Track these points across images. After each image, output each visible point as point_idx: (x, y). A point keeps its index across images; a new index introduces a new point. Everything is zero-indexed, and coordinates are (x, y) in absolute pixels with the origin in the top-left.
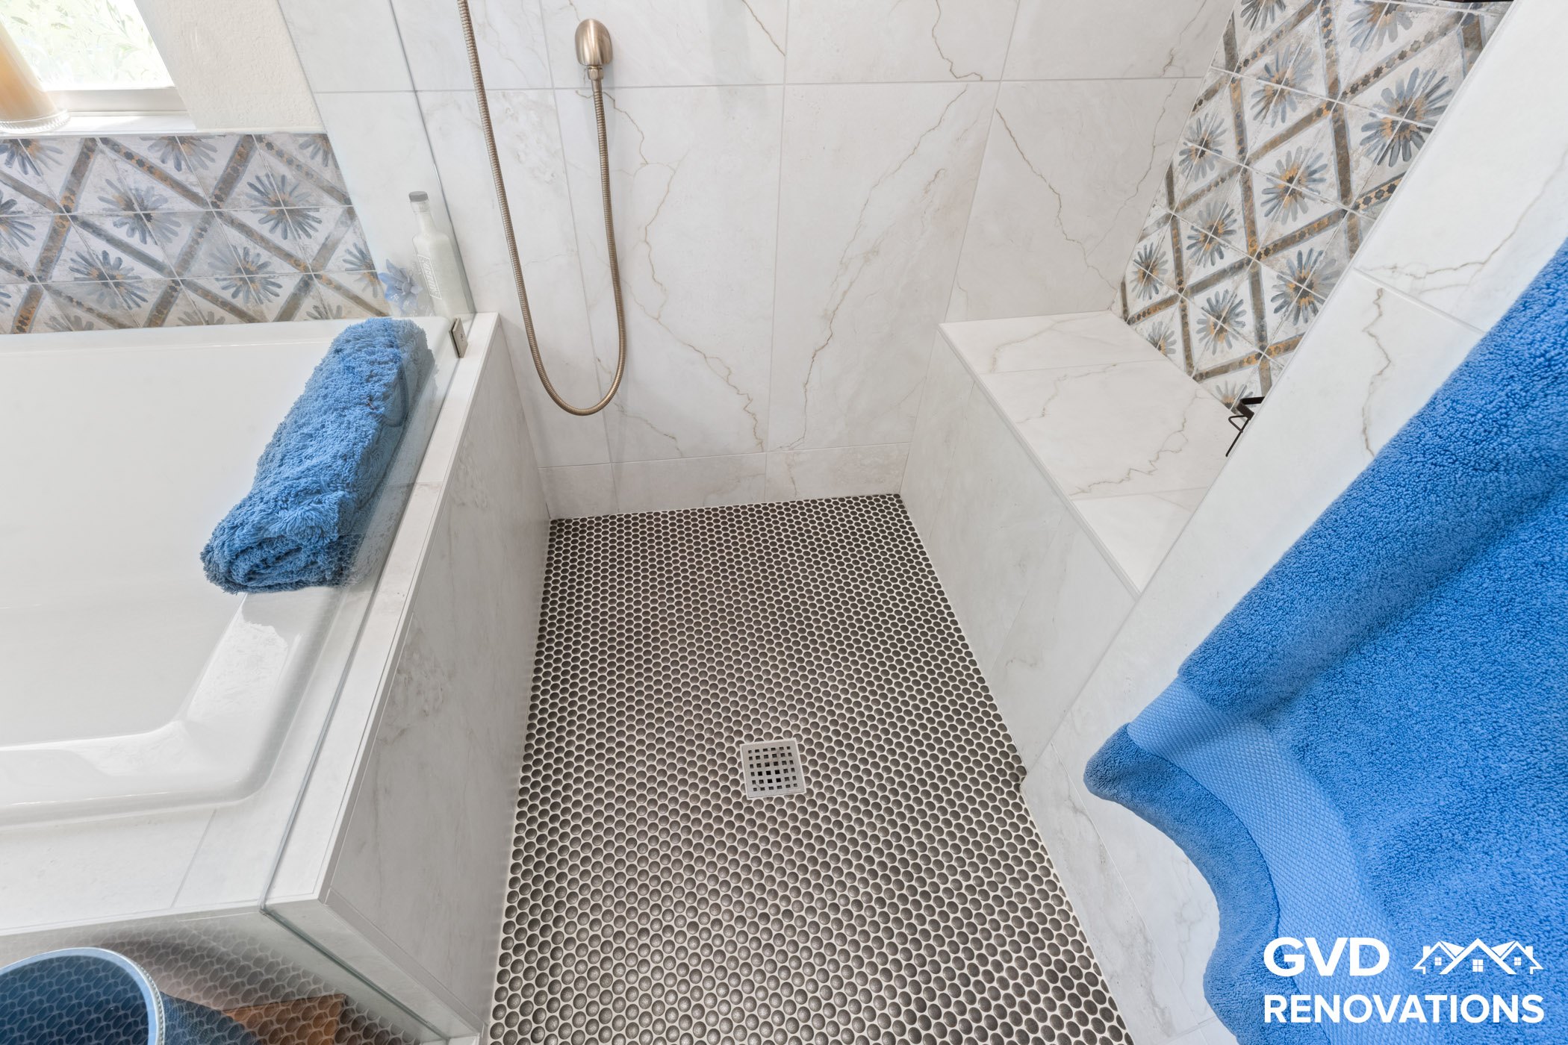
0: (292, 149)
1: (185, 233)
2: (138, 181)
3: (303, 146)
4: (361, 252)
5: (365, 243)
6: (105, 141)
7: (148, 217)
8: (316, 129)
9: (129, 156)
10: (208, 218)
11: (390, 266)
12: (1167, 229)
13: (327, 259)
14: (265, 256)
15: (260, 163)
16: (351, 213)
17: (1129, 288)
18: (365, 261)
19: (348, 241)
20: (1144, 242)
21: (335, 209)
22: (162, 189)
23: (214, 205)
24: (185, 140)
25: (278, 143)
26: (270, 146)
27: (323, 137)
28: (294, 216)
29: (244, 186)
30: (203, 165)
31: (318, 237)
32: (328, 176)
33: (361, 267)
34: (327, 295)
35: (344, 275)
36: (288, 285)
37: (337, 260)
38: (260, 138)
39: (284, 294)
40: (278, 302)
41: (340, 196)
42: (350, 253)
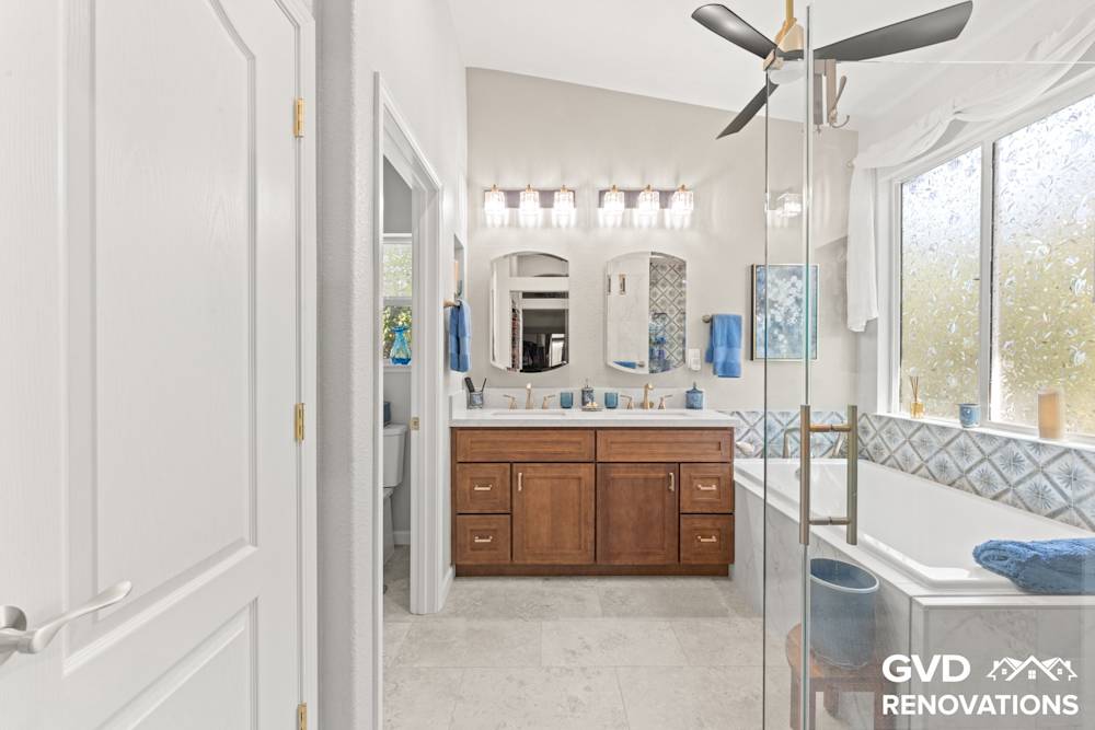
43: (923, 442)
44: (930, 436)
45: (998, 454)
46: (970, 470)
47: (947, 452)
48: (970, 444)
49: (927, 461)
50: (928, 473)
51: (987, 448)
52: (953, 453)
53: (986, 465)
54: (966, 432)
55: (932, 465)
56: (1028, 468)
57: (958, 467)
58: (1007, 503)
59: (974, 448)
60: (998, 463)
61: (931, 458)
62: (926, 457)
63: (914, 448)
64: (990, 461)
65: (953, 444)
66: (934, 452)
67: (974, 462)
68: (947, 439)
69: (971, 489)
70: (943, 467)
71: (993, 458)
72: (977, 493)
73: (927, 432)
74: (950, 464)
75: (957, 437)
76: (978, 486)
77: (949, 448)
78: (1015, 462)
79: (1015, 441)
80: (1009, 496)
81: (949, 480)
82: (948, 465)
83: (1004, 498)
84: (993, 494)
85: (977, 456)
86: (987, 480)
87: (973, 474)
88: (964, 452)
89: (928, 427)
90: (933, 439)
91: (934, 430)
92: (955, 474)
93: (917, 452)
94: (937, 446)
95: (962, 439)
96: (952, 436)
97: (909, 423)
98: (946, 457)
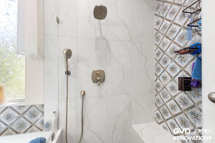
0: (38, 106)
1: (15, 119)
2: (12, 112)
3: (40, 106)
4: (42, 120)
5: (44, 119)
6: (10, 107)
7: (10, 117)
9: (12, 109)
10: (19, 117)
12: (158, 110)
13: (36, 122)
14: (26, 122)
15: (33, 108)
16: (43, 115)
17: (156, 118)
18: (43, 122)
19: (42, 118)
20: (156, 112)
21: (41, 114)
22: (15, 113)
23: (22, 115)
24: (22, 106)
25: (36, 106)
26: (35, 106)
27: (43, 105)
28: (33, 115)
29: (28, 112)
30: (23, 109)
31: (37, 119)
32: (42, 110)
33: (42, 123)
34: (34, 128)
35: (38, 124)
36: (28, 127)
37: (38, 122)
38: (34, 105)
39: (26, 128)
40: (25, 130)
41: (43, 112)
42: (41, 121)
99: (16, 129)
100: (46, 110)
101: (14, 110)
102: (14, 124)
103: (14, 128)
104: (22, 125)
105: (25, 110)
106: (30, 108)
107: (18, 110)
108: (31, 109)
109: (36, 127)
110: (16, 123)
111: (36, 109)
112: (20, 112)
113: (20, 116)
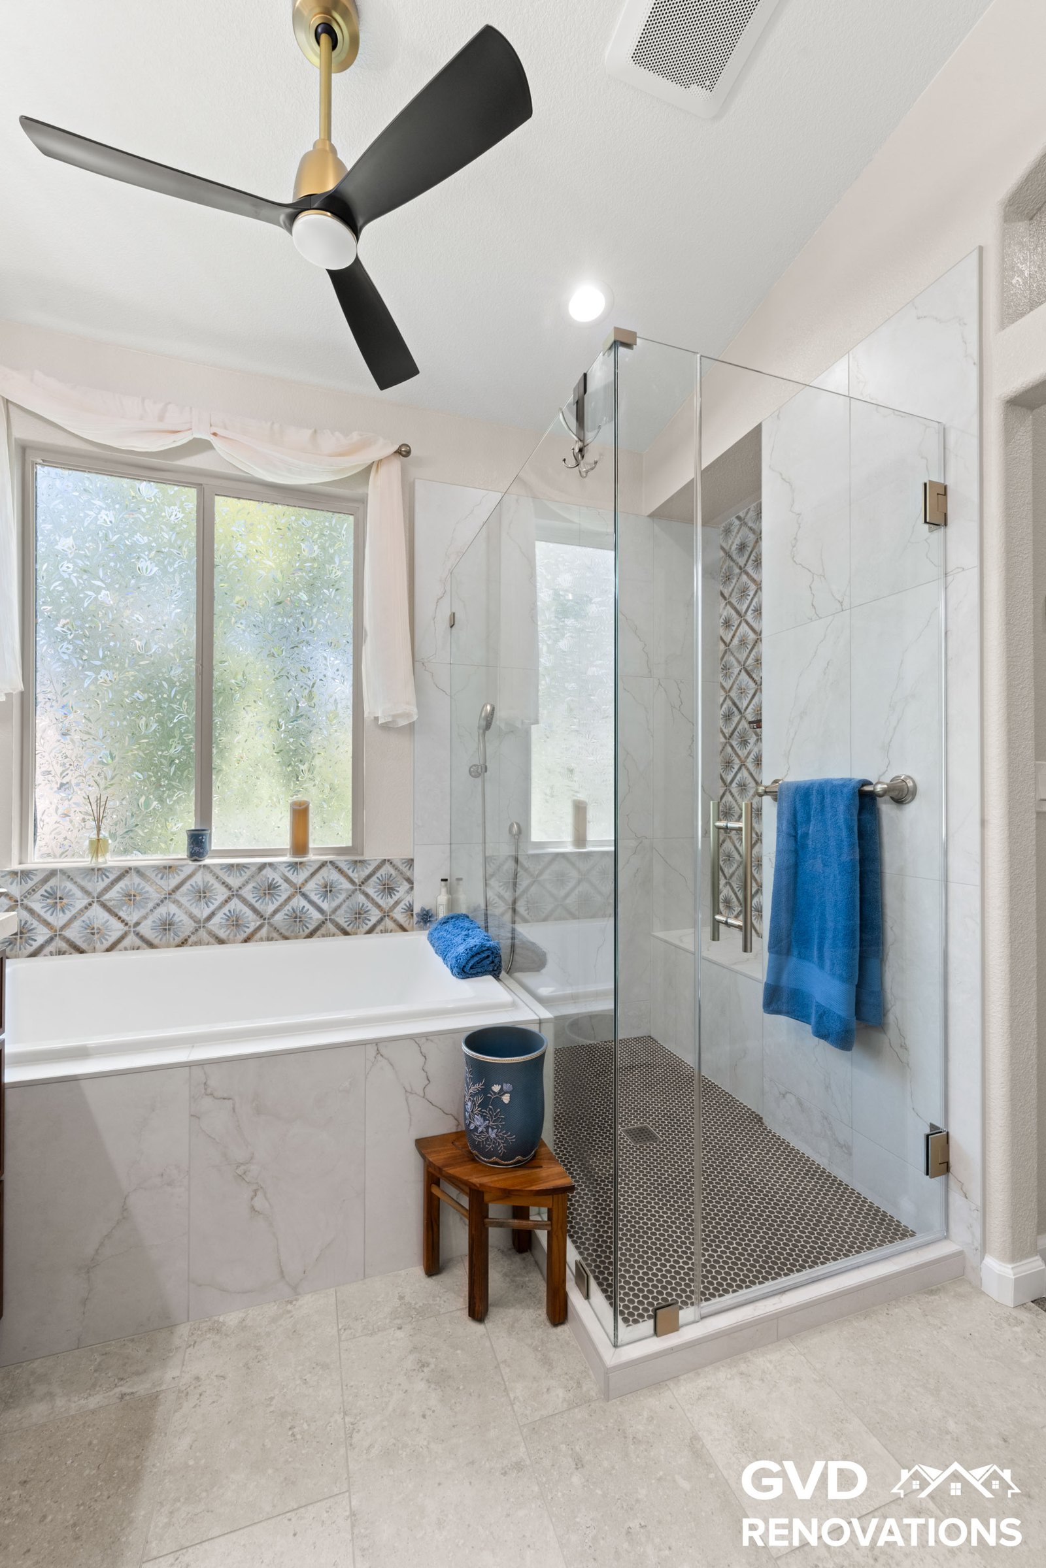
0: (399, 864)
1: (342, 897)
2: (335, 876)
3: (403, 863)
4: (410, 904)
5: (413, 901)
6: (331, 862)
7: (331, 891)
8: (411, 857)
9: (337, 867)
10: (354, 892)
11: (423, 909)
13: (395, 908)
14: (370, 906)
15: (387, 869)
16: (412, 888)
18: (410, 909)
19: (408, 899)
21: (406, 886)
22: (343, 880)
23: (360, 886)
24: (360, 862)
25: (394, 862)
26: (391, 863)
27: (412, 860)
28: (389, 890)
29: (374, 878)
30: (363, 871)
31: (395, 898)
32: (408, 874)
33: (407, 911)
34: (388, 923)
35: (399, 915)
36: (374, 920)
37: (399, 909)
38: (389, 861)
39: (370, 924)
40: (367, 928)
41: (410, 881)
42: (405, 905)
43: (130, 897)
44: (143, 883)
45: (250, 886)
46: (213, 914)
47: (176, 902)
48: (212, 880)
49: (137, 924)
50: (138, 942)
51: (234, 881)
52: (183, 900)
53: (235, 904)
54: (204, 866)
55: (146, 929)
56: (285, 890)
57: (191, 916)
58: (261, 940)
59: (217, 886)
60: (250, 898)
61: (145, 917)
62: (133, 918)
63: (109, 910)
64: (240, 897)
65: (184, 889)
66: (151, 905)
67: (217, 904)
68: (174, 882)
69: (212, 940)
70: (167, 925)
71: (242, 892)
72: (221, 941)
73: (137, 880)
74: (180, 916)
75: (190, 877)
76: (222, 934)
77: (177, 896)
78: (271, 889)
79: (271, 865)
80: (264, 932)
81: (178, 940)
82: (176, 919)
83: (258, 936)
84: (244, 936)
85: (221, 894)
86: (235, 922)
87: (216, 920)
88: (202, 894)
89: (138, 871)
90: (148, 888)
91: (151, 874)
92: (187, 925)
93: (116, 915)
94: (155, 896)
95: (198, 879)
96: (183, 876)
97: (101, 872)
98: (173, 908)
99: (345, 925)
100: (418, 873)
101: (341, 871)
102: (341, 912)
103: (342, 921)
104: (359, 915)
105: (367, 872)
106: (379, 867)
107: (350, 873)
108: (382, 872)
109: (395, 921)
110: (344, 907)
111: (393, 872)
112: (354, 876)
113: (356, 890)
